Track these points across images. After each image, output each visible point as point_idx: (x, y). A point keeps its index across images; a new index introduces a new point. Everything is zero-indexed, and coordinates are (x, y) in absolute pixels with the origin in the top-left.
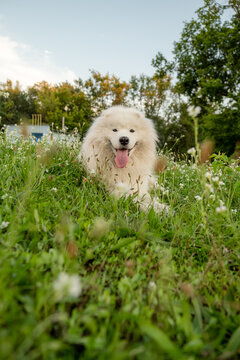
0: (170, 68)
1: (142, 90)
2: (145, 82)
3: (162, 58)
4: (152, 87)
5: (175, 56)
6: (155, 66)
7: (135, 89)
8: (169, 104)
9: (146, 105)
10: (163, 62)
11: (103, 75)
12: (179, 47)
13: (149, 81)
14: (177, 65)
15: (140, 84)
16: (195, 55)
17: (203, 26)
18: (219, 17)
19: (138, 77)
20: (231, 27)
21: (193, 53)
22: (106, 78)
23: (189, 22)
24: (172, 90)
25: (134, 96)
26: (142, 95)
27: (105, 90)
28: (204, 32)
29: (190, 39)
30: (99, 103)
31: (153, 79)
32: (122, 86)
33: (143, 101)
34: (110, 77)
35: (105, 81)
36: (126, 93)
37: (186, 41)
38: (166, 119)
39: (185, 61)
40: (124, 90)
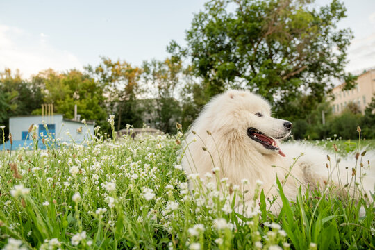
0: (184, 53)
1: (154, 74)
2: (157, 66)
3: (175, 45)
4: (164, 71)
5: (187, 42)
6: (170, 52)
7: (148, 73)
8: (183, 86)
9: (160, 88)
10: (177, 49)
11: (114, 61)
12: (190, 35)
13: (160, 65)
14: (191, 51)
15: (152, 69)
16: (206, 42)
17: (210, 17)
18: (224, 10)
19: (150, 61)
20: (236, 18)
21: (204, 39)
22: (118, 64)
23: (198, 13)
24: (184, 73)
25: (147, 80)
26: (155, 79)
27: (116, 75)
28: (212, 22)
29: (200, 28)
30: (112, 89)
31: (166, 63)
32: (135, 71)
33: (157, 84)
34: (122, 63)
35: (117, 67)
36: (139, 77)
37: (196, 30)
38: (180, 100)
39: (197, 47)
40: (137, 74)
